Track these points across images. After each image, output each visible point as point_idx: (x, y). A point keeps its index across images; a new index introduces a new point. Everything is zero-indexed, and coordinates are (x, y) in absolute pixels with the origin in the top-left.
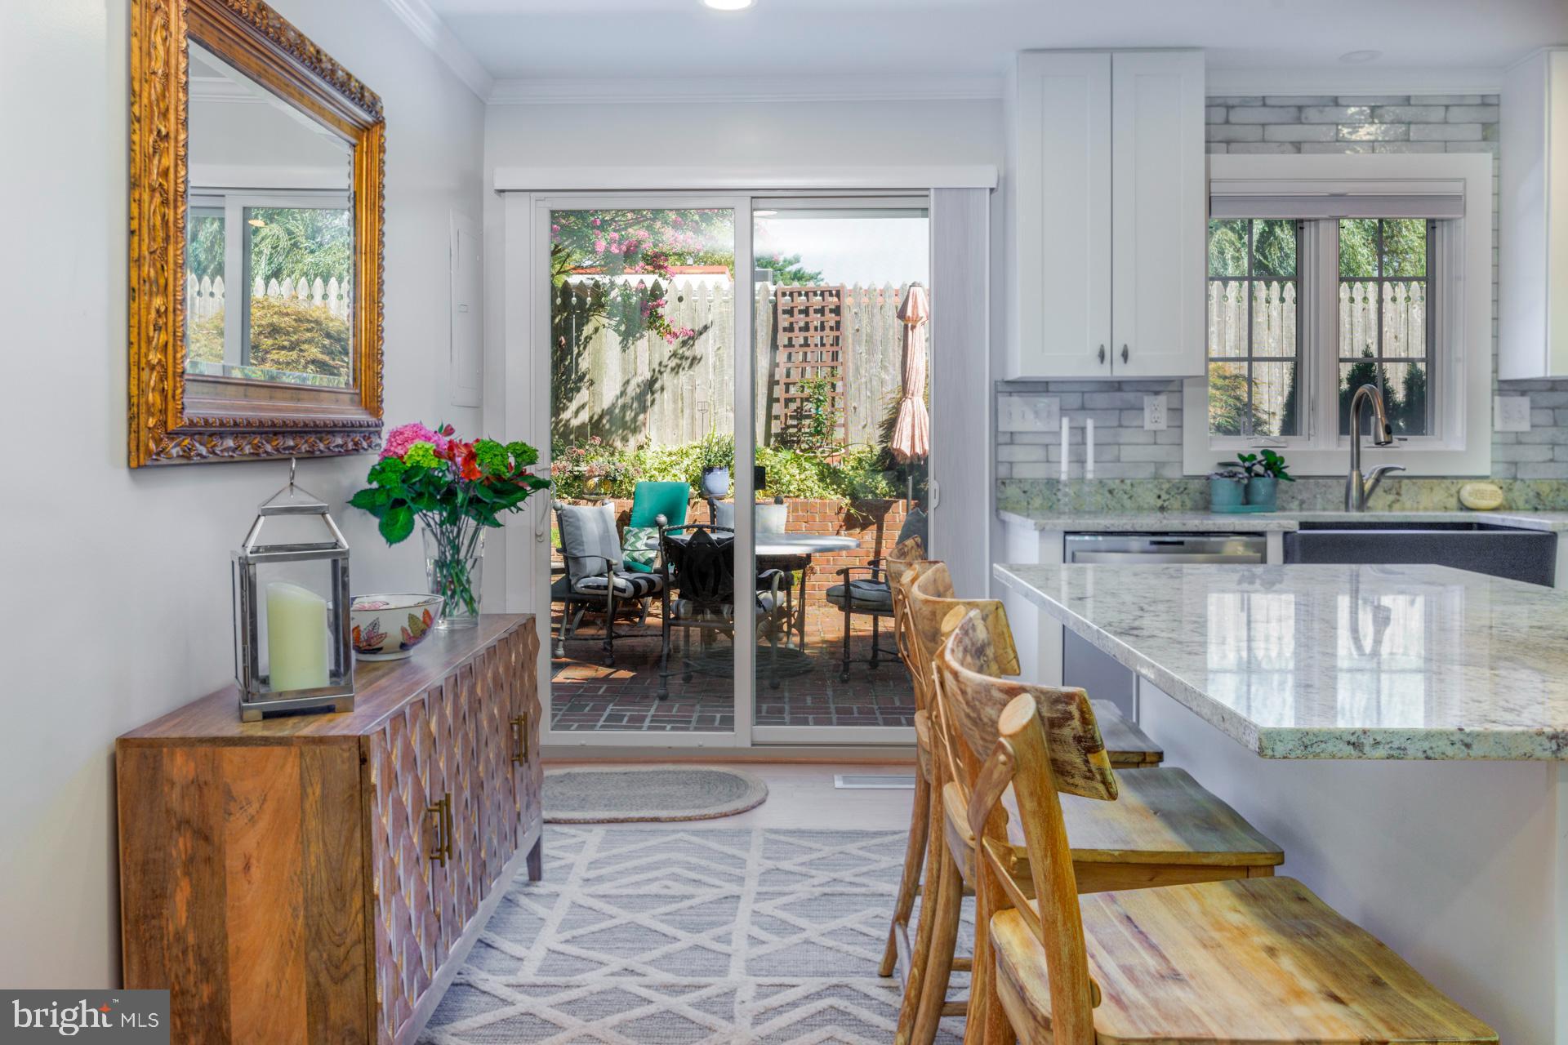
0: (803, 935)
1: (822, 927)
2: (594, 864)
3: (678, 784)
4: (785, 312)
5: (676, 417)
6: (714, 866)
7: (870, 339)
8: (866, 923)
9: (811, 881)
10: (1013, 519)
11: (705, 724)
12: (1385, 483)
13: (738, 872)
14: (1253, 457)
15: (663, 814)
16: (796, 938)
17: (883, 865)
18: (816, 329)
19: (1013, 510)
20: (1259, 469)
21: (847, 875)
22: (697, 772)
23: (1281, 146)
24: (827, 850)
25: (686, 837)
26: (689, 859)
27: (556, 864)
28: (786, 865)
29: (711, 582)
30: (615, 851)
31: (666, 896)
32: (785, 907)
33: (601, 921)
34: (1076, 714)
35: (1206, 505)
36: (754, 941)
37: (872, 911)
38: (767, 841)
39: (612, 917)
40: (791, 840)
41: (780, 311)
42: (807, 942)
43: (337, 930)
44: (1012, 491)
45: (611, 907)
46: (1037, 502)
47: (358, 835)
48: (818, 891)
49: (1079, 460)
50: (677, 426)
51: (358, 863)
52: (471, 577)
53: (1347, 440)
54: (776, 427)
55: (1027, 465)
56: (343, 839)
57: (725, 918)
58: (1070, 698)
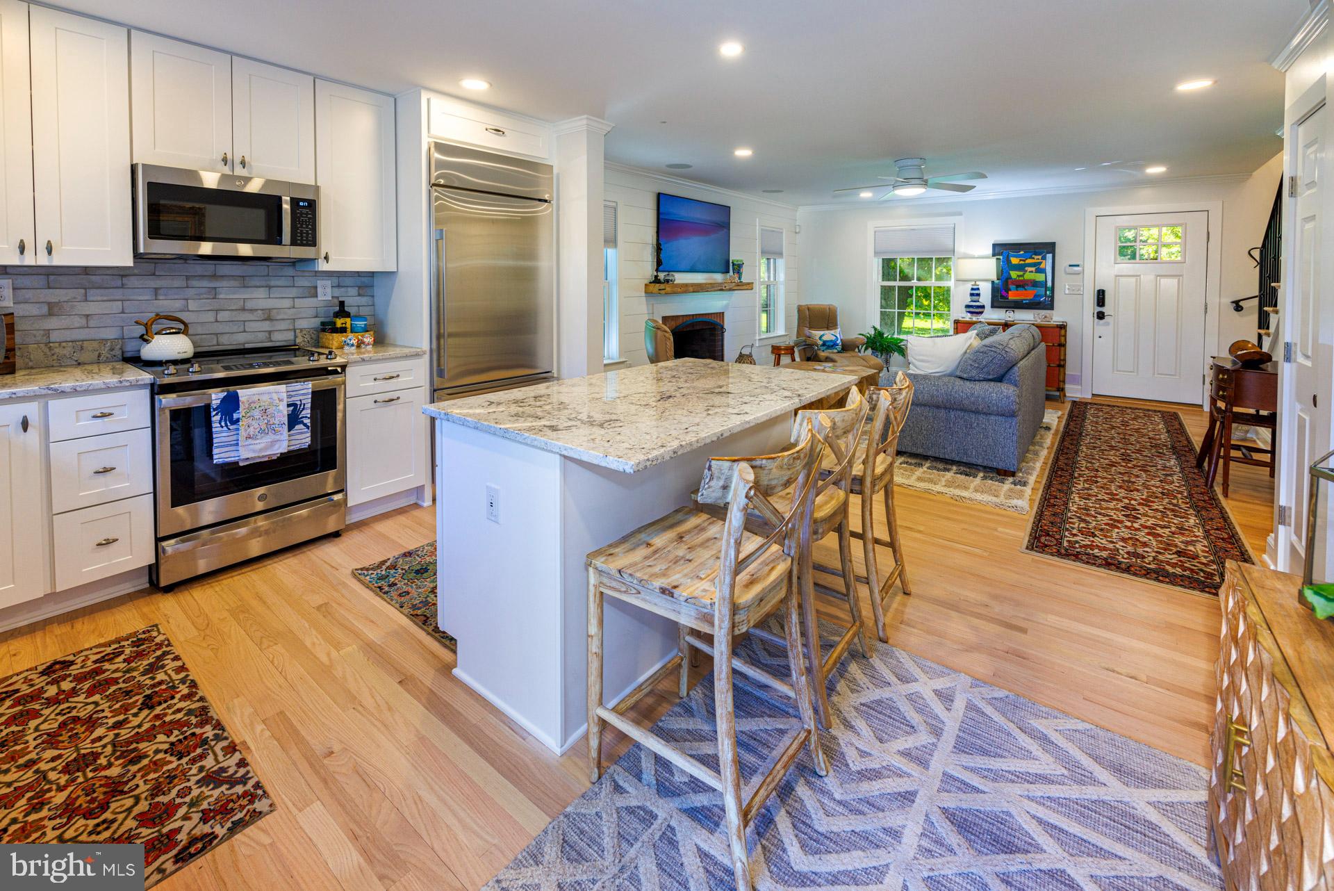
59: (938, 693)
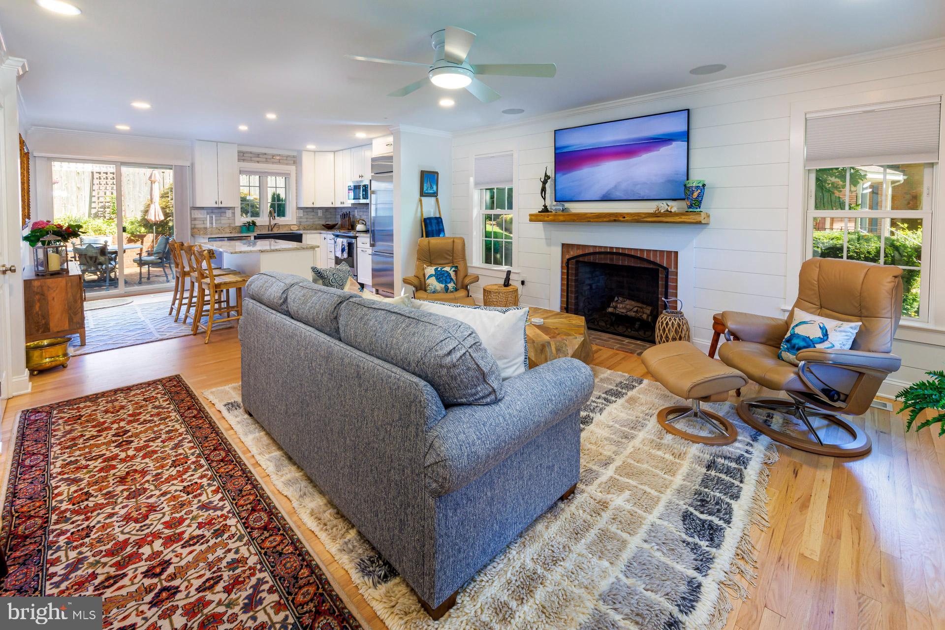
2: (92, 315)
7: (134, 183)
12: (276, 225)
14: (251, 222)
18: (104, 179)
19: (196, 235)
20: (251, 224)
22: (111, 300)
23: (254, 161)
25: (116, 308)
26: (119, 310)
29: (94, 259)
30: (97, 313)
35: (241, 232)
40: (144, 305)
43: (75, 307)
44: (196, 230)
46: (202, 232)
47: (79, 290)
49: (211, 223)
51: (79, 295)
53: (271, 218)
54: (94, 211)
55: (199, 225)
56: (76, 292)
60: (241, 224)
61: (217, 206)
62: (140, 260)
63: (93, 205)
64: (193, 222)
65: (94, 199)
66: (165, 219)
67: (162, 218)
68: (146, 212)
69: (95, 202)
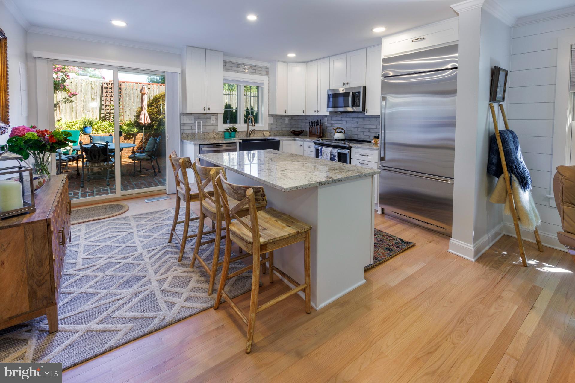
0: (153, 237)
1: (157, 234)
2: (86, 234)
3: (103, 209)
4: (105, 88)
5: (71, 113)
6: (122, 227)
7: (130, 96)
8: (167, 231)
9: (149, 225)
10: (186, 141)
11: (106, 192)
12: (253, 132)
13: (130, 227)
14: (231, 128)
15: (100, 217)
16: (151, 238)
17: (165, 218)
18: (110, 92)
19: (185, 139)
20: (232, 130)
21: (158, 221)
22: (108, 205)
23: (235, 71)
24: (151, 217)
25: (111, 221)
26: (115, 226)
27: (74, 236)
28: (142, 223)
29: (97, 157)
30: (91, 229)
31: (112, 237)
32: (146, 232)
33: (96, 247)
34: (262, 191)
35: (224, 138)
36: (141, 241)
37: (167, 228)
38: (134, 218)
39: (98, 246)
40: (139, 216)
41: (103, 88)
42: (155, 238)
43: (40, 272)
44: (184, 135)
45: (97, 243)
46: (190, 137)
47: (47, 245)
48: (152, 227)
49: (199, 129)
50: (71, 115)
51: (47, 252)
52: (48, 167)
53: (246, 125)
54: (102, 115)
55: (188, 130)
56: (41, 248)
57: (131, 238)
58: (260, 188)
59: (174, 304)
60: (223, 130)
61: (205, 112)
62: (134, 157)
63: (103, 111)
64: (182, 127)
65: (103, 107)
66: (152, 122)
67: (149, 121)
68: (138, 116)
69: (103, 109)
